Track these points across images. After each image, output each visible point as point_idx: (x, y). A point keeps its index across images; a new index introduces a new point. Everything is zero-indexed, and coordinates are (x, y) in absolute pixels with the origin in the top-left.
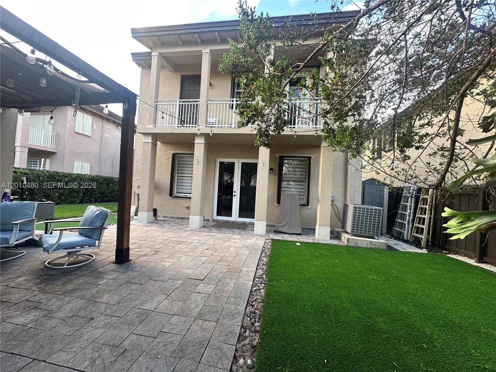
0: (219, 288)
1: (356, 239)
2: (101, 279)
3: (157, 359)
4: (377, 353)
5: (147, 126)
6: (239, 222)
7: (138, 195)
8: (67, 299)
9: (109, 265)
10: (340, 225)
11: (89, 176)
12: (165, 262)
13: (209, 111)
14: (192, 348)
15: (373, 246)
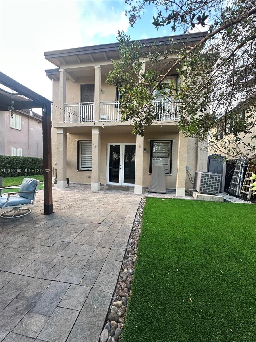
0: (112, 228)
1: (203, 196)
2: (36, 224)
3: (74, 270)
4: (211, 265)
5: (60, 122)
6: (124, 186)
7: (56, 169)
8: (16, 236)
9: (40, 216)
10: (193, 186)
11: (22, 157)
12: (76, 213)
13: (101, 110)
14: (95, 263)
15: (214, 200)
